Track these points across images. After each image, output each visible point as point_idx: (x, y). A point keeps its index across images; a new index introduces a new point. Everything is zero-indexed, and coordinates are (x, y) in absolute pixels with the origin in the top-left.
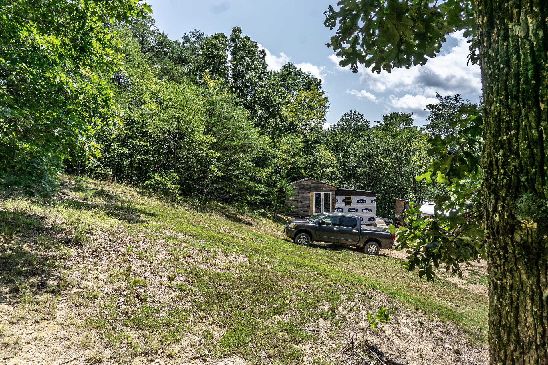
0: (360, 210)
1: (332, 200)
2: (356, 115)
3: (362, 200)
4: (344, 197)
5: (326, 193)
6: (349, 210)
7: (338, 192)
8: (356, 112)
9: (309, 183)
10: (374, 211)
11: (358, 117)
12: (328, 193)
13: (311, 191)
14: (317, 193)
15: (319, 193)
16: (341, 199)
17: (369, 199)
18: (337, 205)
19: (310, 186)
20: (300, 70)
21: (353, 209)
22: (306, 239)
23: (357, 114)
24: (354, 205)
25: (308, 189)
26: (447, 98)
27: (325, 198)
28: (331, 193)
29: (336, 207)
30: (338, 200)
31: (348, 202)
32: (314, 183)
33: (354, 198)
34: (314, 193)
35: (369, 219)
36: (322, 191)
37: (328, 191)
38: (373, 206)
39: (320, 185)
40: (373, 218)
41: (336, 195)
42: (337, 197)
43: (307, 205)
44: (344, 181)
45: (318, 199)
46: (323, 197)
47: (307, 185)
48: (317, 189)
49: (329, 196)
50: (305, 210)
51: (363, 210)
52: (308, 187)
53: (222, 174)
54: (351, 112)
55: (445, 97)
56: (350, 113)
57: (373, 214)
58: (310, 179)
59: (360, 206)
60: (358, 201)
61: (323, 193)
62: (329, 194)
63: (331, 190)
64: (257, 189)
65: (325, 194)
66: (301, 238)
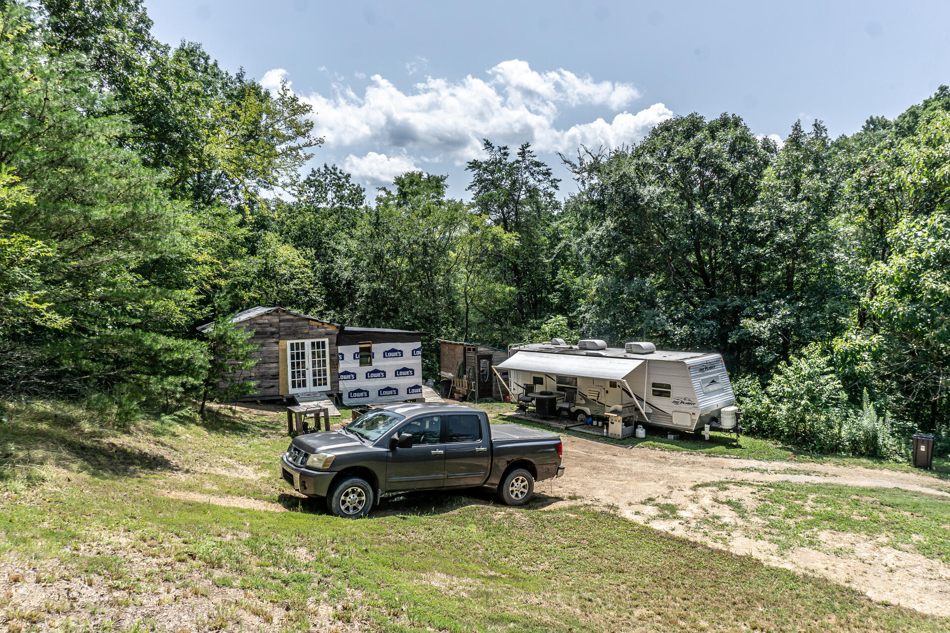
0: (390, 374)
1: (331, 355)
2: (334, 174)
3: (393, 350)
4: (356, 348)
5: (315, 340)
6: (368, 375)
7: (344, 337)
8: (335, 169)
9: (275, 320)
10: (419, 372)
11: (339, 179)
12: (321, 340)
13: (280, 338)
14: (295, 341)
15: (300, 341)
16: (349, 351)
17: (406, 348)
18: (342, 367)
19: (279, 327)
20: (216, 65)
21: (376, 371)
22: (360, 495)
23: (338, 172)
24: (379, 362)
25: (273, 333)
26: (502, 151)
27: (313, 353)
28: (327, 340)
29: (340, 371)
30: (342, 355)
31: (365, 356)
32: (288, 320)
33: (378, 349)
34: (289, 342)
35: (409, 390)
36: (307, 336)
37: (321, 336)
38: (416, 363)
39: (301, 323)
40: (417, 387)
41: (338, 344)
42: (341, 349)
43: (273, 371)
44: (326, 309)
45: (298, 357)
46: (308, 351)
47: (271, 325)
48: (294, 334)
49: (324, 347)
50: (267, 383)
51: (397, 373)
52: (273, 329)
53: (68, 320)
54: (326, 166)
55: (500, 149)
56: (322, 170)
57: (417, 379)
58: (277, 311)
59: (390, 365)
60: (386, 354)
61: (308, 342)
62: (323, 343)
63: (327, 334)
64: (177, 356)
65: (313, 344)
66: (347, 495)
